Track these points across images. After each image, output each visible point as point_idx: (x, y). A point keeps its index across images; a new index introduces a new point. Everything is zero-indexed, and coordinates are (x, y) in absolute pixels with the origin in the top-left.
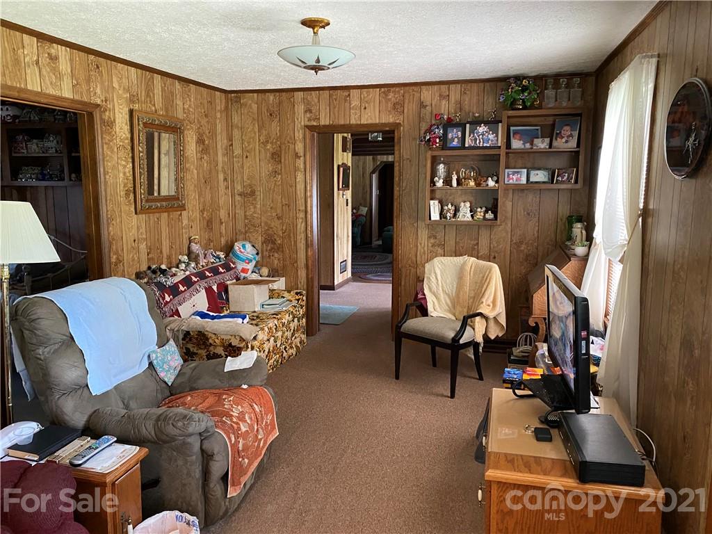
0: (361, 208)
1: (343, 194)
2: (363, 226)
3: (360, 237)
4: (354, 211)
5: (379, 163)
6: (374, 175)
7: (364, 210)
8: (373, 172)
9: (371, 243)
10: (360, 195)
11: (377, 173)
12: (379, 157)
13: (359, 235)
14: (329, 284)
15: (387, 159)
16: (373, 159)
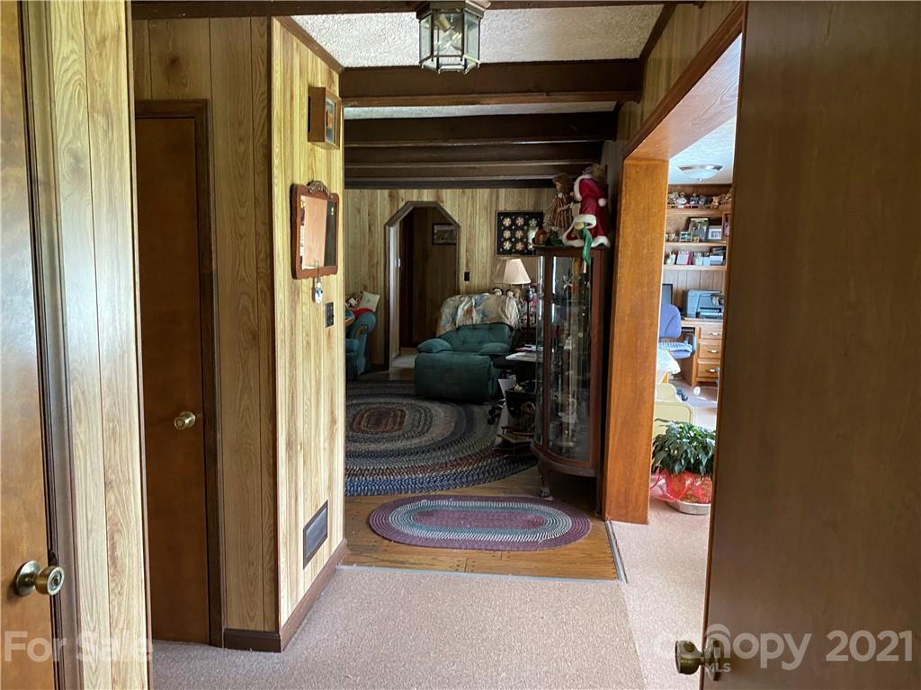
0: (367, 295)
1: (314, 290)
2: (371, 335)
3: (365, 355)
4: (353, 301)
5: (402, 204)
6: (392, 229)
7: (372, 301)
8: (390, 223)
9: (386, 366)
10: (365, 269)
11: (397, 225)
12: (402, 192)
13: (363, 352)
14: (258, 625)
15: (419, 196)
16: (391, 196)
